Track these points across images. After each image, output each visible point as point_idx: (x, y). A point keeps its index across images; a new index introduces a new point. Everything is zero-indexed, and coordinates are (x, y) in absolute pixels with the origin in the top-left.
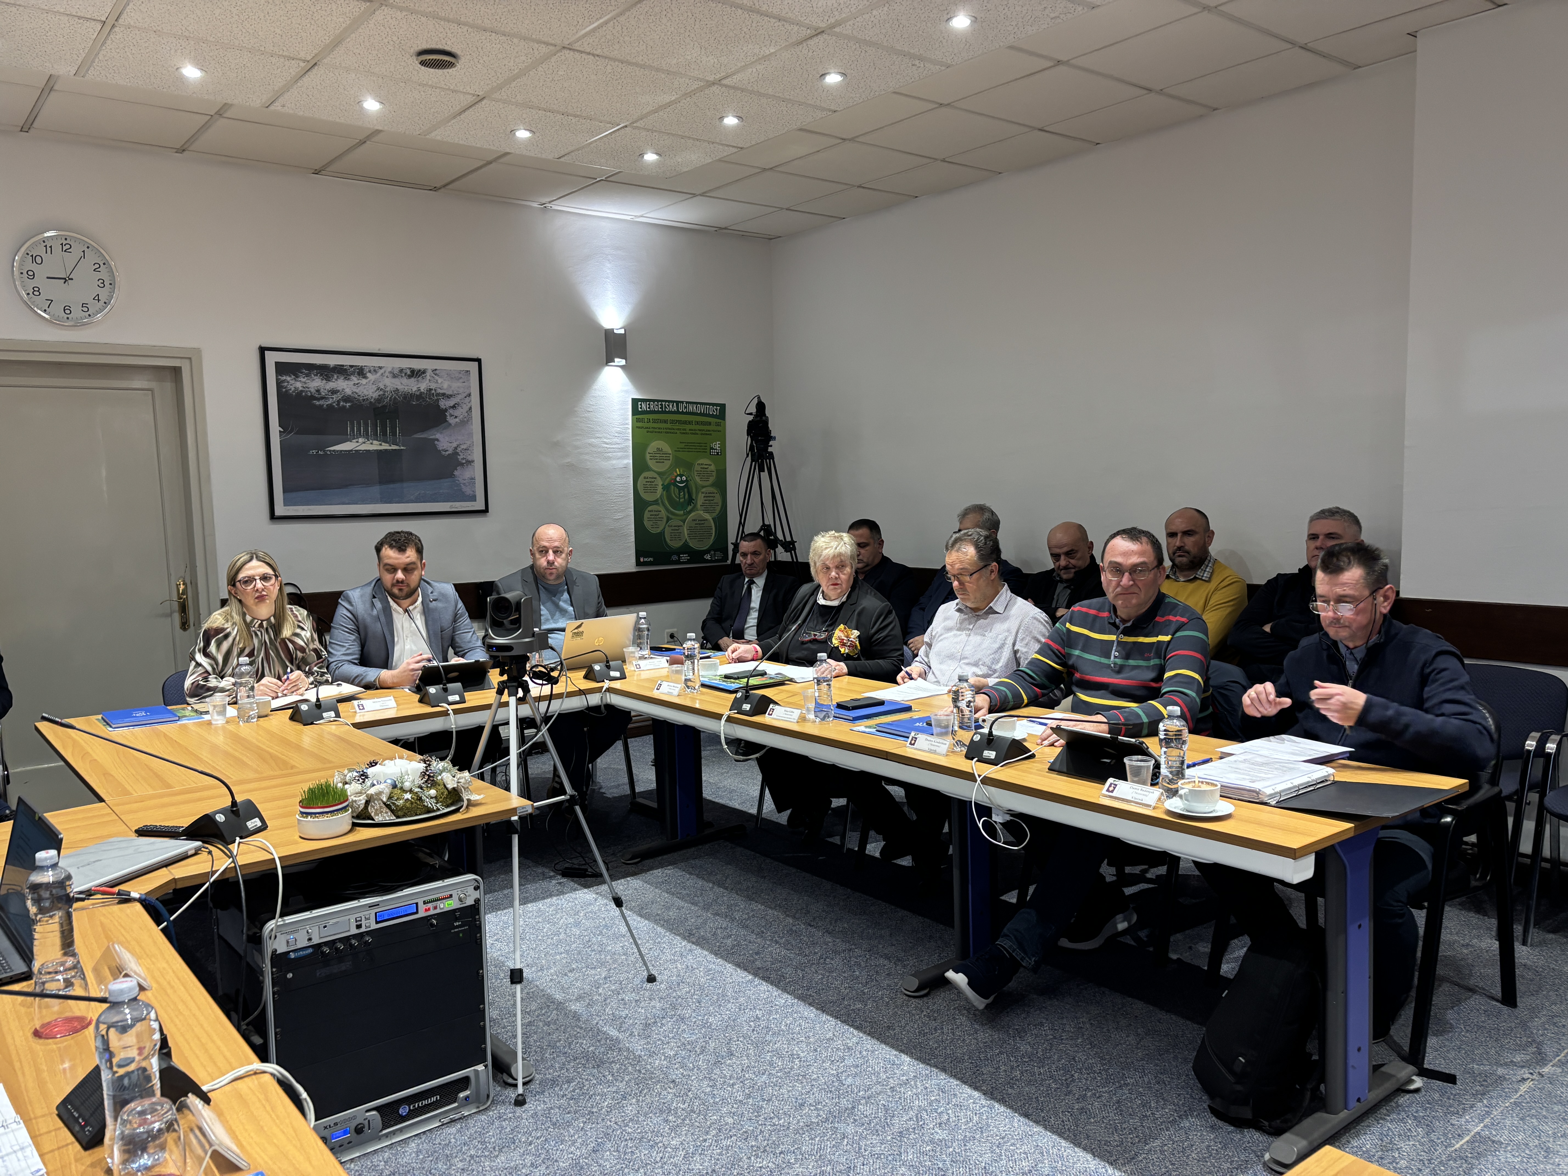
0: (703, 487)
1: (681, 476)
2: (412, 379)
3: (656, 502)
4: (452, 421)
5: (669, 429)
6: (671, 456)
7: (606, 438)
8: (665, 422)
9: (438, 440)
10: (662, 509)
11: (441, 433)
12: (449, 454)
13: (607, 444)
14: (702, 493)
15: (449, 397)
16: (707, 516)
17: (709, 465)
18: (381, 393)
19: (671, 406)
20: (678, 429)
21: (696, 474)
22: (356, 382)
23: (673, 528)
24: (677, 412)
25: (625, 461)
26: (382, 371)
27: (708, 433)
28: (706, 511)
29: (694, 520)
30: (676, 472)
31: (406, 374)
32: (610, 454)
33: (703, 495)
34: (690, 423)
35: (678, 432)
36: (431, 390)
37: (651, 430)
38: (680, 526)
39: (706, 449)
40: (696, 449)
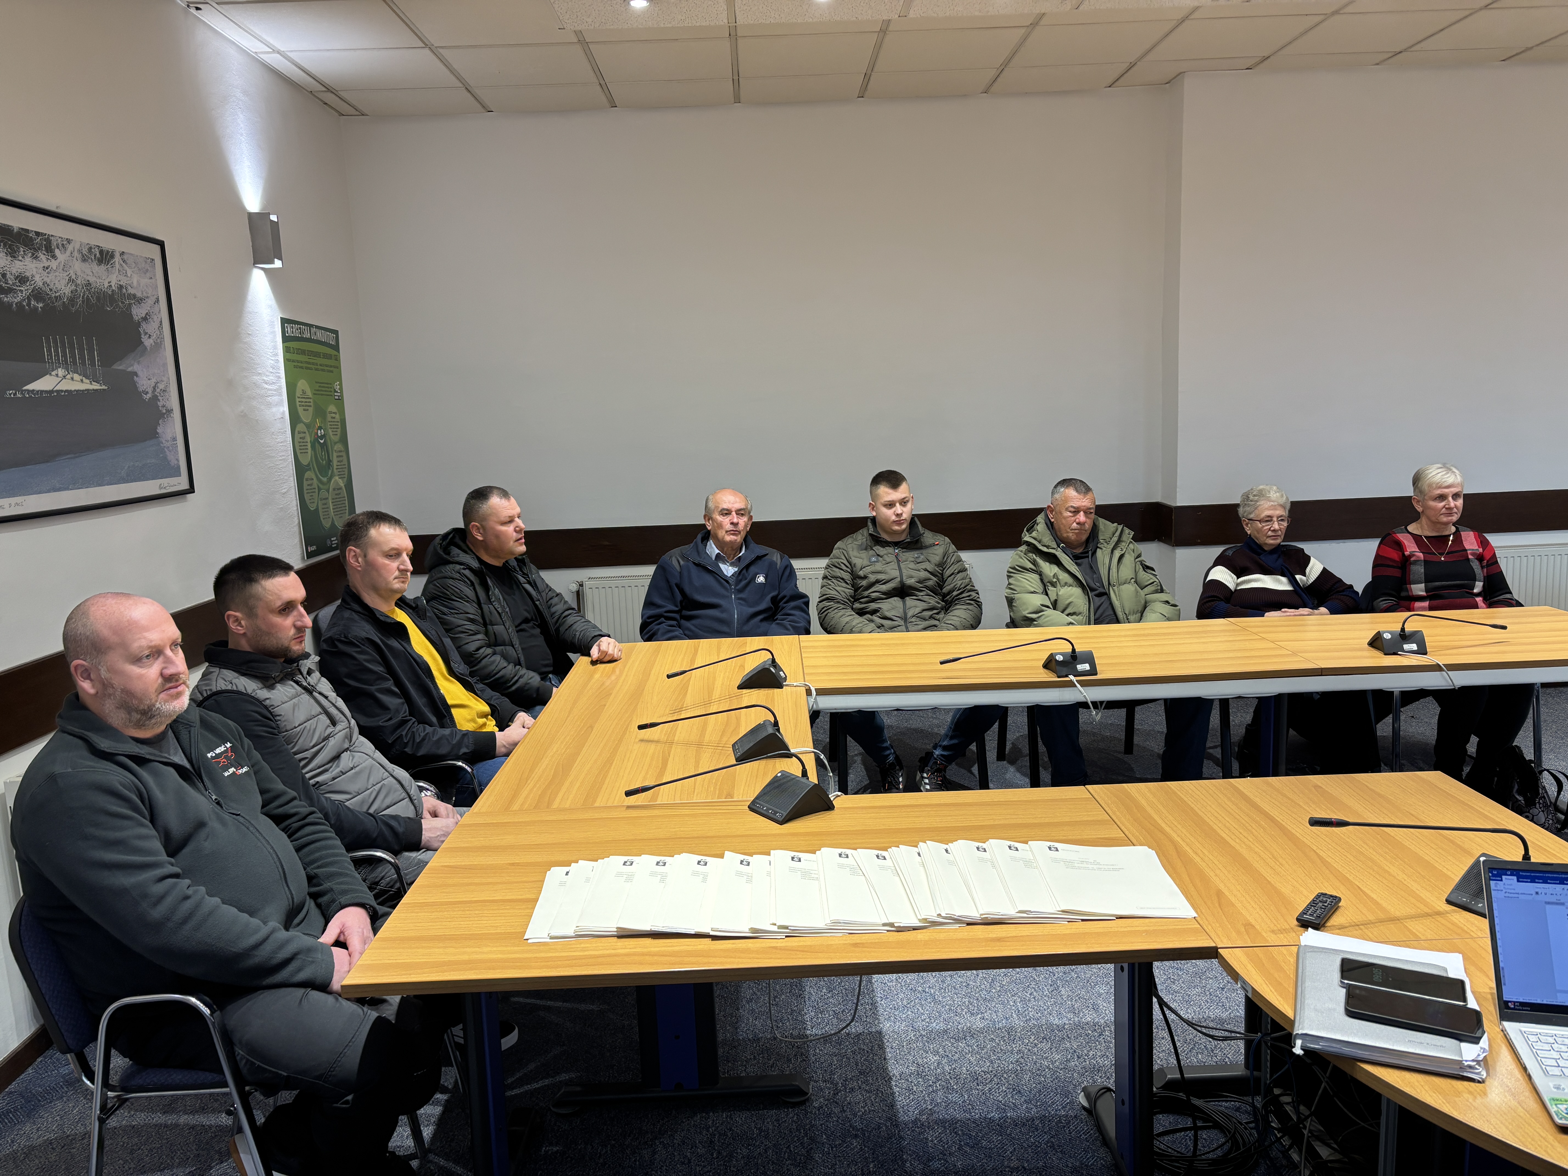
0: (335, 443)
1: (320, 428)
2: (103, 267)
3: (309, 467)
4: (148, 342)
5: (307, 363)
6: (312, 400)
7: (264, 374)
8: (305, 353)
9: (136, 374)
10: (313, 475)
11: (139, 363)
12: (150, 398)
14: (335, 451)
15: (140, 301)
16: (341, 483)
17: (336, 413)
18: (73, 287)
19: (306, 331)
20: (312, 364)
21: (328, 426)
22: (46, 265)
23: (323, 502)
24: (310, 340)
25: (283, 409)
26: (70, 248)
27: (330, 369)
28: (340, 476)
29: (334, 489)
30: (317, 424)
31: (95, 256)
32: (268, 399)
33: (336, 454)
34: (319, 355)
35: (313, 367)
36: (121, 286)
37: (296, 364)
38: (327, 499)
39: (331, 392)
40: (325, 391)
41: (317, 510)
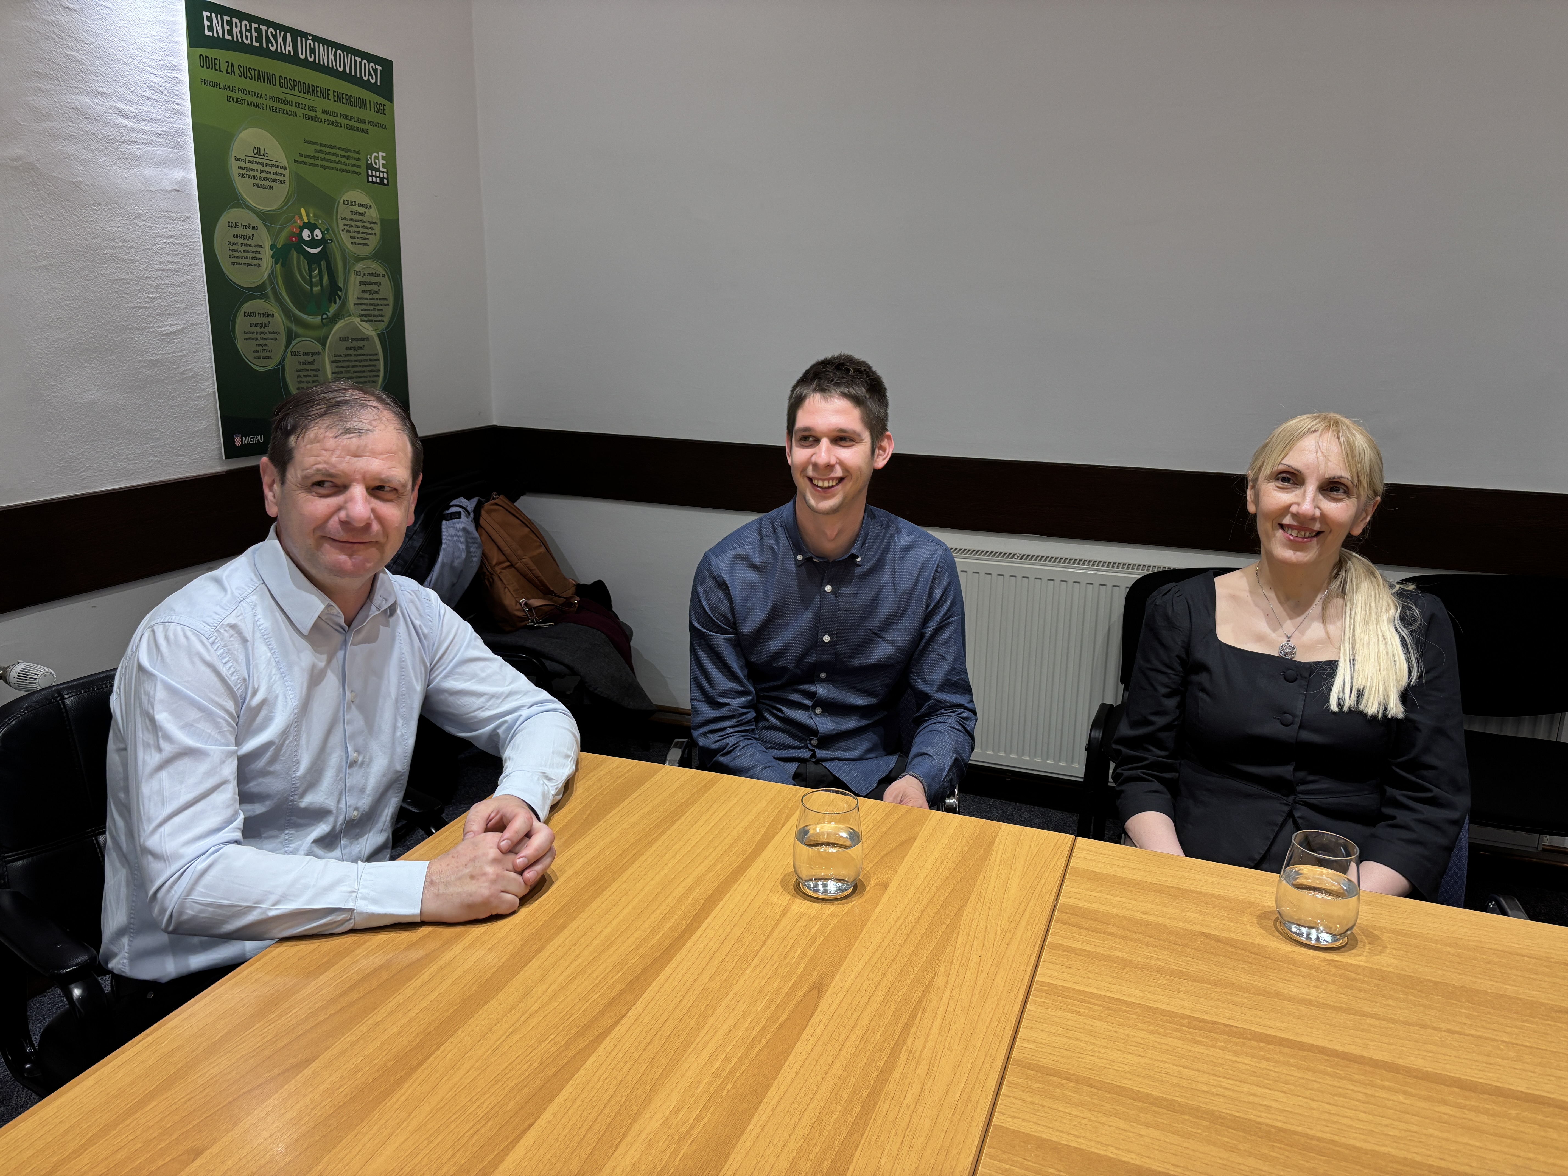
0: (359, 259)
1: (312, 227)
3: (259, 292)
5: (279, 100)
6: (287, 172)
7: (121, 98)
8: (269, 78)
10: (273, 308)
13: (126, 117)
14: (357, 273)
16: (368, 330)
17: (368, 207)
19: (280, 40)
20: (299, 105)
21: (341, 227)
23: (302, 358)
24: (293, 59)
25: (178, 174)
27: (361, 126)
28: (367, 318)
29: (343, 339)
30: (301, 218)
32: (134, 148)
33: (359, 278)
34: (324, 94)
35: (300, 112)
37: (239, 95)
38: (318, 353)
39: (359, 167)
40: (337, 162)
41: (278, 373)
